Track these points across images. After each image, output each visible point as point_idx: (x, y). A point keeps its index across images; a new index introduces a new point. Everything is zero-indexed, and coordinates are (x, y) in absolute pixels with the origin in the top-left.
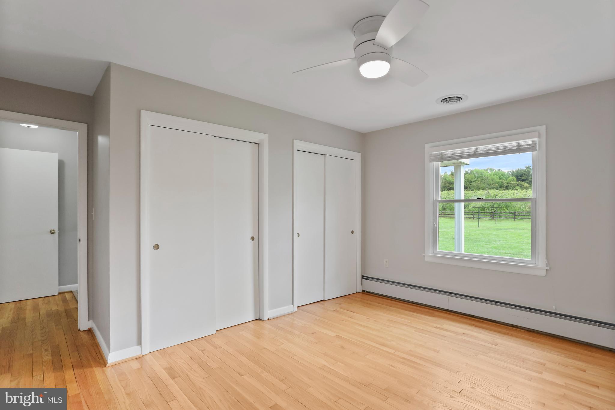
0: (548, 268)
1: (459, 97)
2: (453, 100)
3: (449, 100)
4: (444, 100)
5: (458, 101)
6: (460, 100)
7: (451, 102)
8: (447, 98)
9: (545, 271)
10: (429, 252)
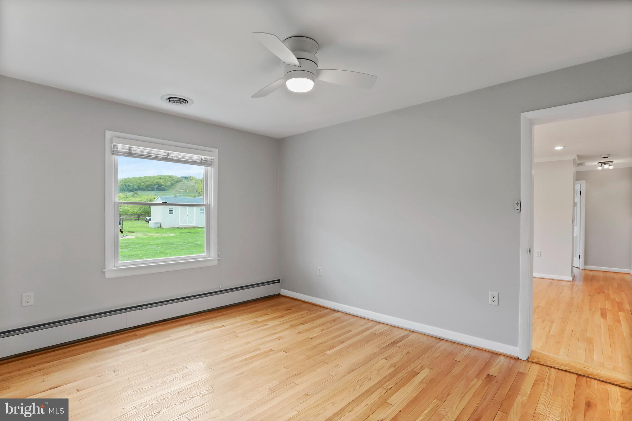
0: (219, 258)
1: (185, 100)
2: (179, 101)
3: (175, 100)
4: (169, 98)
5: (184, 104)
6: (186, 103)
7: (176, 102)
8: (172, 98)
9: (217, 261)
10: (110, 266)
